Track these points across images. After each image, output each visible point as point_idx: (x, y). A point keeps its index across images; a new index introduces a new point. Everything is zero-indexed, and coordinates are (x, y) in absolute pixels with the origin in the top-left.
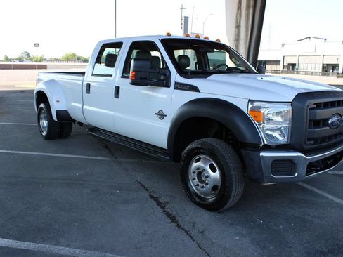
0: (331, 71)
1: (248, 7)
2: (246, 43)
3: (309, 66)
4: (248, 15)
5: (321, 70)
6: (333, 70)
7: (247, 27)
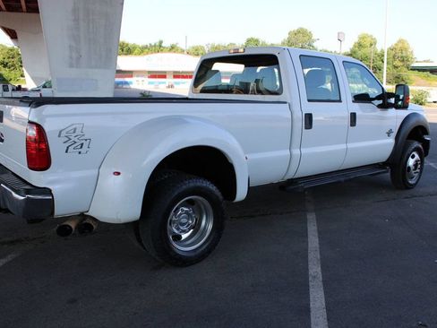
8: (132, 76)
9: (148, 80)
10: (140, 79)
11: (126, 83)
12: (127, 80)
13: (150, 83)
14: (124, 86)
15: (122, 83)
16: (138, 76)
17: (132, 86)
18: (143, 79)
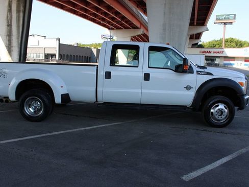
0: (51, 58)
1: (18, 11)
2: (18, 39)
3: (35, 55)
4: (18, 17)
5: (44, 58)
6: (52, 58)
7: (18, 27)
8: (234, 61)
9: (244, 63)
10: (239, 62)
11: (231, 64)
12: (231, 62)
13: (245, 65)
14: (229, 66)
15: (228, 64)
16: (238, 60)
17: (234, 66)
18: (241, 62)
